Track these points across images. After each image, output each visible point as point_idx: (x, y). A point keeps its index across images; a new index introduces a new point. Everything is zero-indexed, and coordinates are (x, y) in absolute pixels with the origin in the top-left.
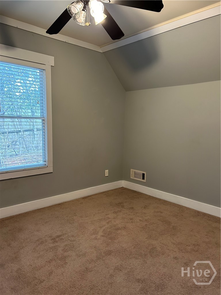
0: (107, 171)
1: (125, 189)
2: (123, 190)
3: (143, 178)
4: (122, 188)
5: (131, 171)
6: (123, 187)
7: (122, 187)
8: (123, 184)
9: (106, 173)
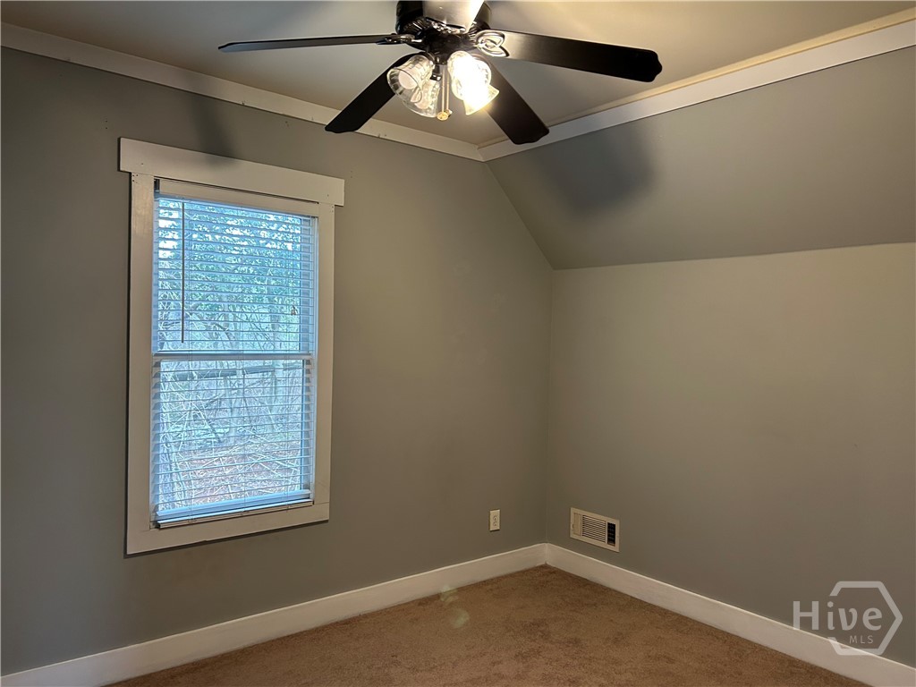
0: (495, 514)
1: (554, 572)
2: (546, 577)
3: (611, 540)
4: (542, 567)
5: (572, 515)
6: (545, 567)
7: (543, 563)
8: (547, 553)
9: (492, 522)
